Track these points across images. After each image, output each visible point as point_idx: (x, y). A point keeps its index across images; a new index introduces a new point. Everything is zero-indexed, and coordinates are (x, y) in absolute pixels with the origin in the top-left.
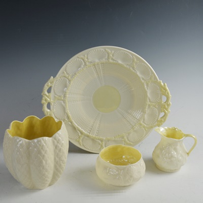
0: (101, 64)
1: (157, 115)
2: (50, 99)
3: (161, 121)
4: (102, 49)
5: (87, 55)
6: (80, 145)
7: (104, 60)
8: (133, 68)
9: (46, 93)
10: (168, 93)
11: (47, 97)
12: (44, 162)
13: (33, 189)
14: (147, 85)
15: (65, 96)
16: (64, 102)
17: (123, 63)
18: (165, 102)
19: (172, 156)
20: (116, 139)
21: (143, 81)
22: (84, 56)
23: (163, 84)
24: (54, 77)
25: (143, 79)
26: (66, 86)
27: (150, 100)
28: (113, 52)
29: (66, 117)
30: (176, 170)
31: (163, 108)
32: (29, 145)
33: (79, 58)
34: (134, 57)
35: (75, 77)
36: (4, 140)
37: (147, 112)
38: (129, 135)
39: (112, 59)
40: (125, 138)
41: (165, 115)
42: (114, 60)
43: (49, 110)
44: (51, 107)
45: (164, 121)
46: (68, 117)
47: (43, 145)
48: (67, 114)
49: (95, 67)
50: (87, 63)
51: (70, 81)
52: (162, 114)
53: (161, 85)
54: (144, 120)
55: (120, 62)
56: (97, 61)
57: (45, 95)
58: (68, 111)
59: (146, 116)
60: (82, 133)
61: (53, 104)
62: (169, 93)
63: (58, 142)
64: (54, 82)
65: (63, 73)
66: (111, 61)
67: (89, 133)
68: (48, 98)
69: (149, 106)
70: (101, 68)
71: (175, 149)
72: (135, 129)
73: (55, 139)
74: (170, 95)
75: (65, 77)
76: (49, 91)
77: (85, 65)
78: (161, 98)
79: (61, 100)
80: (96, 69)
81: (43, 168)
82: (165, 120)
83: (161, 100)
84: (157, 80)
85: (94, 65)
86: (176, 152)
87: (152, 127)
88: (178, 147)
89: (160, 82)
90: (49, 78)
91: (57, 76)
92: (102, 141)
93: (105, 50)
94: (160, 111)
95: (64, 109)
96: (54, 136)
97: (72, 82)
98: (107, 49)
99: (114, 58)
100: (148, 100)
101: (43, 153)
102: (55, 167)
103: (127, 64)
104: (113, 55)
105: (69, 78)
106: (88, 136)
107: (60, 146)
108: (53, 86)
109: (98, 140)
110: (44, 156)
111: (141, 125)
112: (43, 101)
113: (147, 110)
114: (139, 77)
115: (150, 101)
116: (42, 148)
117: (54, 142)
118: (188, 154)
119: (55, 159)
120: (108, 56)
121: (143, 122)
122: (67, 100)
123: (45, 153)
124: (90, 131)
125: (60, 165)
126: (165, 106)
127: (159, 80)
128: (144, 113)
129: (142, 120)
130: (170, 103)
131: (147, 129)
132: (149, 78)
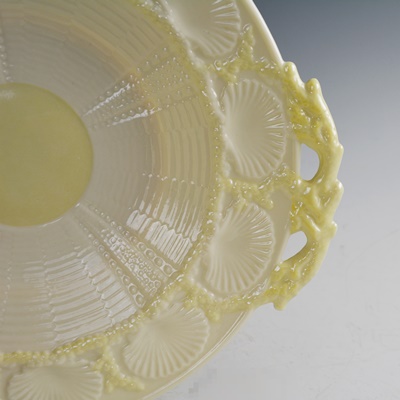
1: (272, 243)
3: (287, 280)
10: (326, 132)
14: (222, 83)
18: (312, 182)
20: (62, 361)
21: (199, 63)
23: (300, 83)
25: (199, 52)
27: (234, 166)
37: (219, 231)
38: (128, 342)
40: (109, 354)
45: (304, 280)
52: (295, 242)
53: (290, 85)
54: (204, 269)
59: (214, 249)
62: (334, 132)
69: (232, 198)
72: (158, 314)
74: (336, 143)
78: (290, 159)
82: (308, 271)
83: (292, 167)
84: (271, 58)
87: (242, 310)
89: (289, 74)
94: (285, 226)
100: (227, 170)
111: (188, 292)
114: (177, 39)
115: (235, 174)
121: (202, 279)
126: (309, 197)
127: (282, 62)
128: (208, 231)
129: (196, 269)
130: (335, 187)
131: (217, 317)
132: (233, 45)
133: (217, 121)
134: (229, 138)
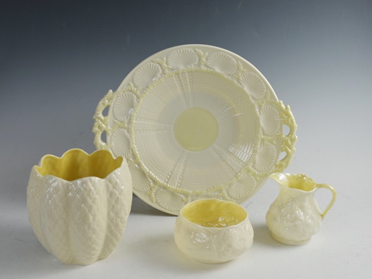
0: (189, 72)
1: (275, 155)
2: (106, 125)
3: (281, 166)
4: (190, 50)
5: (167, 58)
6: (152, 201)
7: (193, 67)
8: (238, 80)
9: (101, 115)
10: (292, 121)
11: (102, 123)
12: (91, 218)
13: (72, 264)
14: (260, 107)
15: (130, 122)
16: (129, 132)
17: (221, 73)
18: (288, 136)
19: (297, 218)
20: (210, 193)
21: (253, 101)
22: (162, 59)
23: (284, 107)
24: (113, 91)
25: (253, 98)
26: (132, 106)
27: (263, 131)
28: (207, 53)
29: (130, 155)
30: (303, 241)
31: (284, 144)
32: (67, 190)
33: (153, 62)
34: (239, 62)
35: (147, 93)
36: (29, 183)
37: (259, 151)
38: (230, 187)
39: (206, 66)
40: (224, 192)
41: (288, 156)
42: (208, 67)
43: (104, 144)
44: (108, 138)
45: (286, 166)
46: (134, 156)
47: (90, 190)
48: (132, 150)
49: (179, 78)
50: (167, 71)
51: (138, 98)
52: (283, 155)
53: (281, 107)
54: (254, 163)
55: (218, 70)
56: (182, 67)
57: (99, 118)
58: (135, 146)
59: (257, 157)
60: (155, 182)
61: (110, 134)
62: (294, 121)
63: (114, 187)
64: (114, 99)
65: (129, 84)
66: (203, 68)
67: (167, 183)
68: (104, 123)
69: (263, 140)
70: (188, 79)
71: (302, 208)
72: (240, 178)
73: (110, 181)
74: (296, 125)
75: (131, 91)
76: (105, 113)
77: (164, 73)
78: (281, 129)
79: (124, 128)
80: (180, 80)
81: (89, 228)
82: (287, 164)
83: (282, 132)
84: (275, 100)
85: (178, 74)
86: (303, 211)
87: (266, 176)
88: (307, 204)
89: (280, 103)
90: (106, 92)
91: (119, 89)
92: (186, 195)
93: (195, 51)
94: (280, 150)
95: (128, 142)
96: (108, 177)
97: (141, 100)
98: (197, 50)
99: (208, 64)
100: (261, 133)
101: (90, 201)
102: (109, 227)
103: (229, 75)
104: (207, 59)
105: (138, 93)
106: (165, 188)
107: (117, 193)
108: (112, 104)
109: (181, 194)
110: (91, 207)
111: (249, 171)
112: (96, 129)
113: (260, 149)
114: (245, 92)
115: (264, 134)
116: (89, 195)
117: (107, 187)
118: (322, 216)
119: (109, 214)
120: (200, 60)
121: (253, 167)
122: (133, 129)
123: (93, 202)
124: (169, 179)
125: (117, 226)
126: (287, 141)
127: (278, 101)
128: (255, 151)
129: (252, 164)
130: (295, 137)
131: (258, 179)
132: (263, 96)
133: (258, 118)
134: (262, 124)
